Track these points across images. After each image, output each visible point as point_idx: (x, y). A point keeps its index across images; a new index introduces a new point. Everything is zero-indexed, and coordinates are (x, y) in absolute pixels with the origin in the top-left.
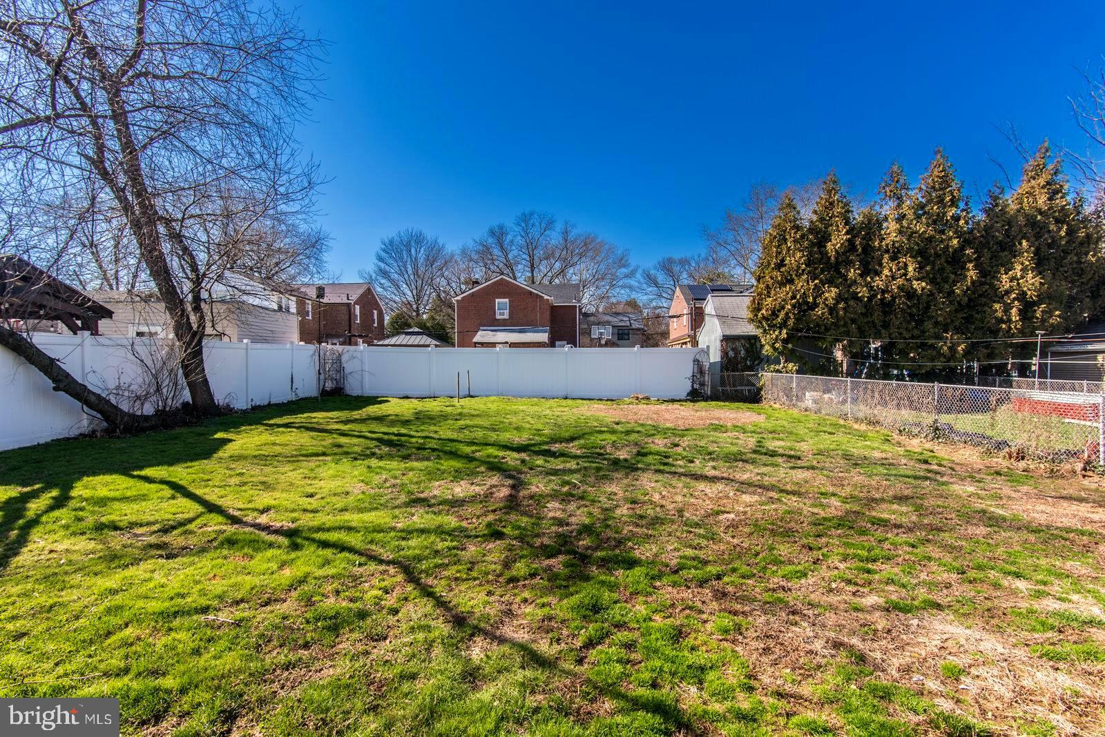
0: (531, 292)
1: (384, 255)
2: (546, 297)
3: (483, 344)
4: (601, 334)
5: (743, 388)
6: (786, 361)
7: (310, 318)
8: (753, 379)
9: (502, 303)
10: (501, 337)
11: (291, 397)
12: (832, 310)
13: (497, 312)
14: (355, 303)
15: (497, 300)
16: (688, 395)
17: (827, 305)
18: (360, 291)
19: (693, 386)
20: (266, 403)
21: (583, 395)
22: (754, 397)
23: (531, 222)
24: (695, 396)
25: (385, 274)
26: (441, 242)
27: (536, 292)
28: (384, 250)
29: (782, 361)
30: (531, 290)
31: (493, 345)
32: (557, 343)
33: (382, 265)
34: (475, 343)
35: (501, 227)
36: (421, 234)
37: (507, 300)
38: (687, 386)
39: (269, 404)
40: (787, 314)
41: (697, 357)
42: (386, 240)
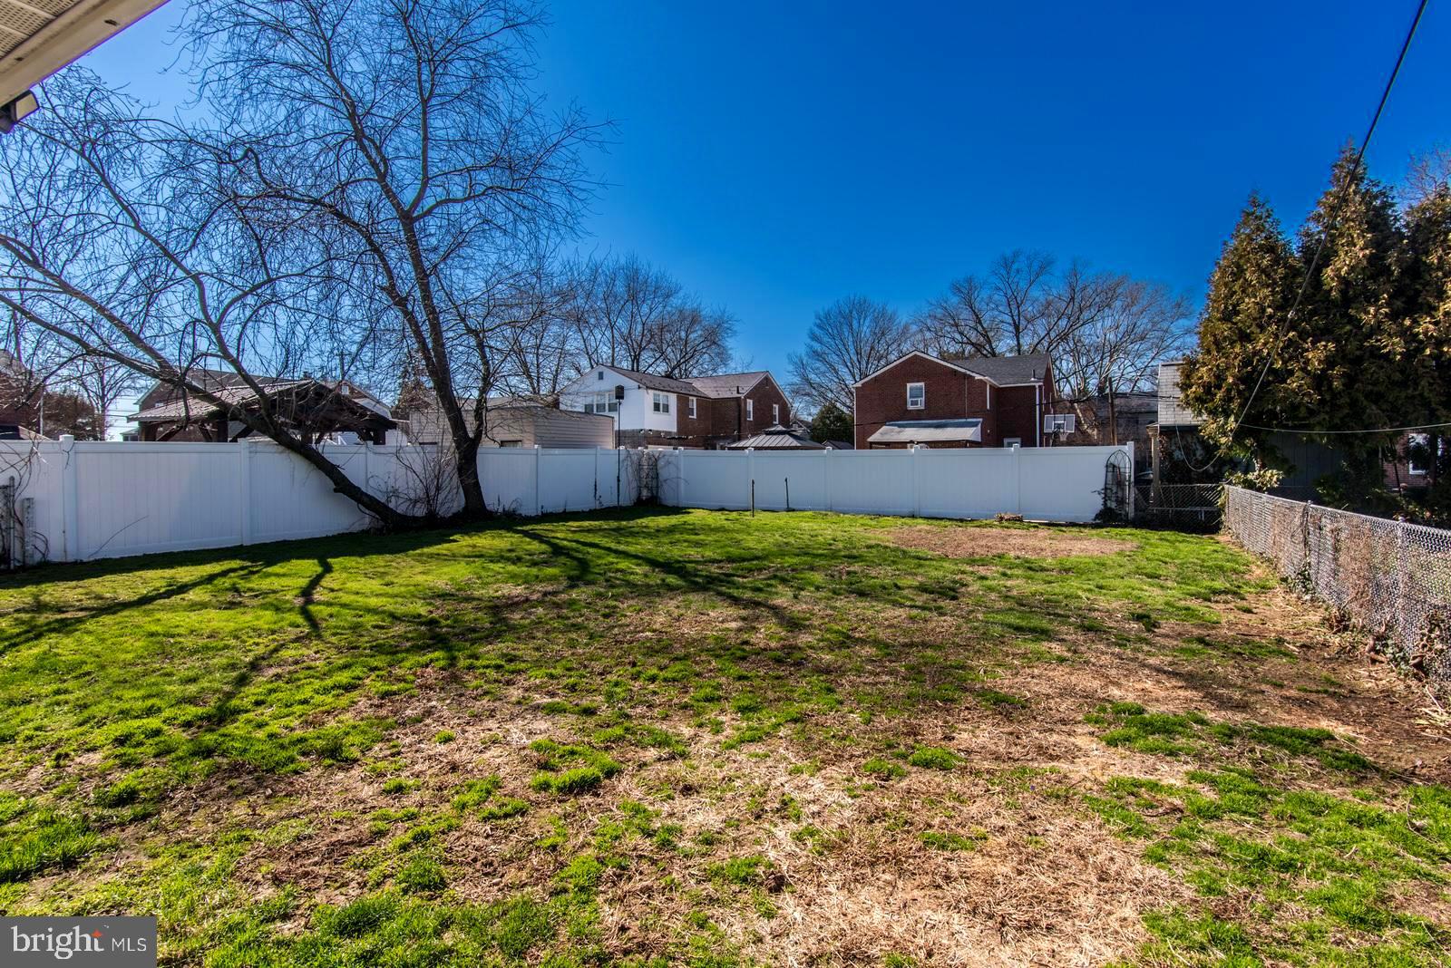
0: (956, 371)
1: (818, 332)
2: (978, 377)
3: (888, 445)
4: (1059, 426)
5: (1198, 509)
6: (1263, 466)
7: (695, 417)
8: (1209, 496)
9: (917, 388)
10: (909, 434)
11: (593, 505)
12: (1320, 381)
13: (909, 400)
14: (746, 397)
15: (909, 385)
16: (1097, 517)
17: (1308, 373)
18: (754, 382)
19: (1105, 504)
20: (561, 510)
21: (934, 511)
22: (1209, 524)
23: (1015, 266)
24: (1108, 518)
25: (817, 355)
26: (890, 310)
27: (963, 371)
28: (819, 326)
29: (1257, 466)
30: (956, 368)
31: (903, 445)
32: (1006, 441)
33: (817, 346)
34: (871, 443)
35: (970, 280)
36: (865, 301)
37: (922, 384)
38: (1097, 503)
39: (564, 512)
40: (1229, 391)
41: (1112, 460)
42: (822, 313)
